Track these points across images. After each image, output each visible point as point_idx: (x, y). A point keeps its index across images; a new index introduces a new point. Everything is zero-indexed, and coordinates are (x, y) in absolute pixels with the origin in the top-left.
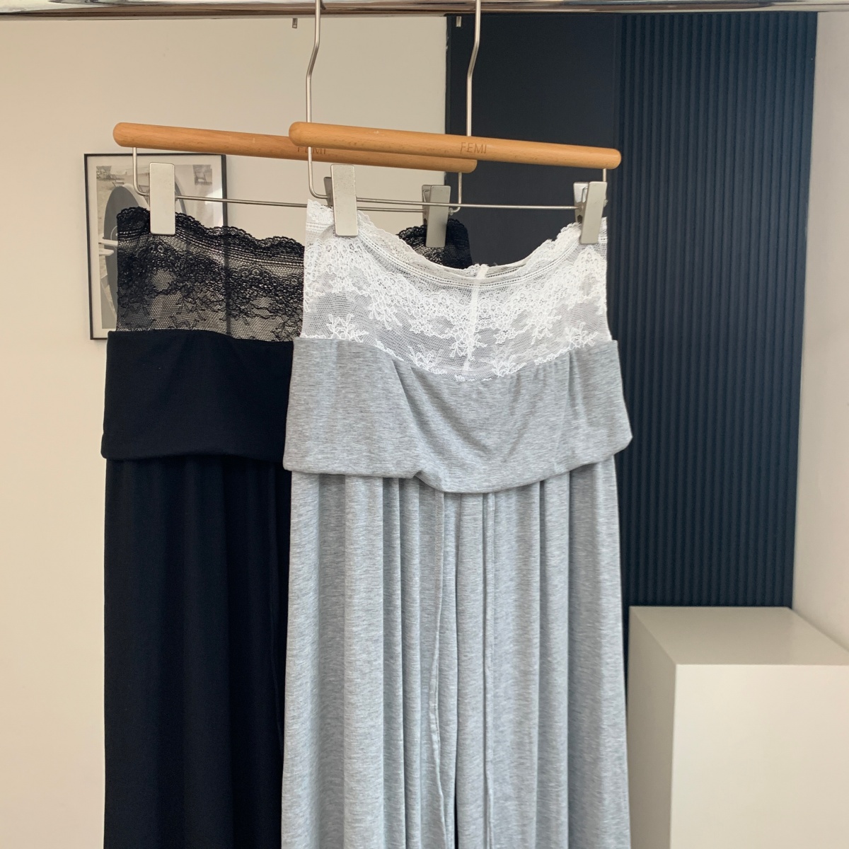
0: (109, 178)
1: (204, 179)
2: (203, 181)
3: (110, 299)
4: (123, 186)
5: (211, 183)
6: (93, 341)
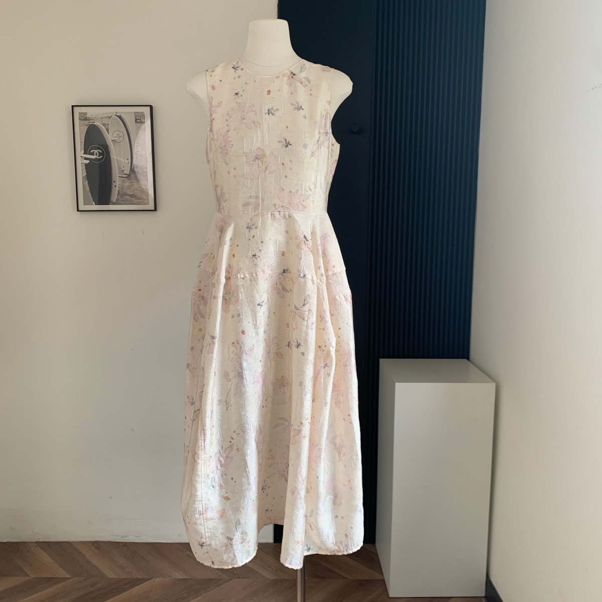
0: (86, 119)
1: (140, 120)
2: (139, 121)
3: (88, 189)
4: (95, 124)
5: (144, 122)
6: (78, 212)
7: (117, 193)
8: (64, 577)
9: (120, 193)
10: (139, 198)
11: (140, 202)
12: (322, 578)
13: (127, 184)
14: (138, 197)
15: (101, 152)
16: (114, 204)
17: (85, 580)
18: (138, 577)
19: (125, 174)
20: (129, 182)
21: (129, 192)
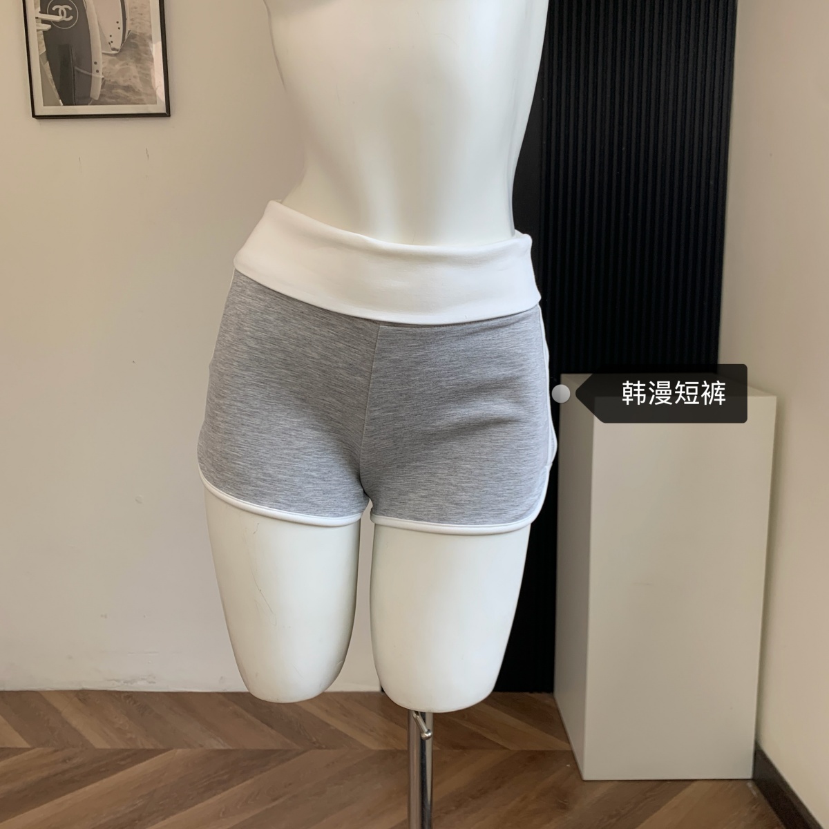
3: (50, 76)
6: (34, 119)
7: (100, 84)
8: (19, 746)
9: (106, 83)
10: (138, 93)
11: (142, 100)
12: (464, 748)
13: (118, 67)
14: (136, 90)
15: (70, 9)
16: (95, 103)
17: (55, 751)
18: (147, 747)
19: (114, 49)
20: (122, 63)
21: (121, 81)
